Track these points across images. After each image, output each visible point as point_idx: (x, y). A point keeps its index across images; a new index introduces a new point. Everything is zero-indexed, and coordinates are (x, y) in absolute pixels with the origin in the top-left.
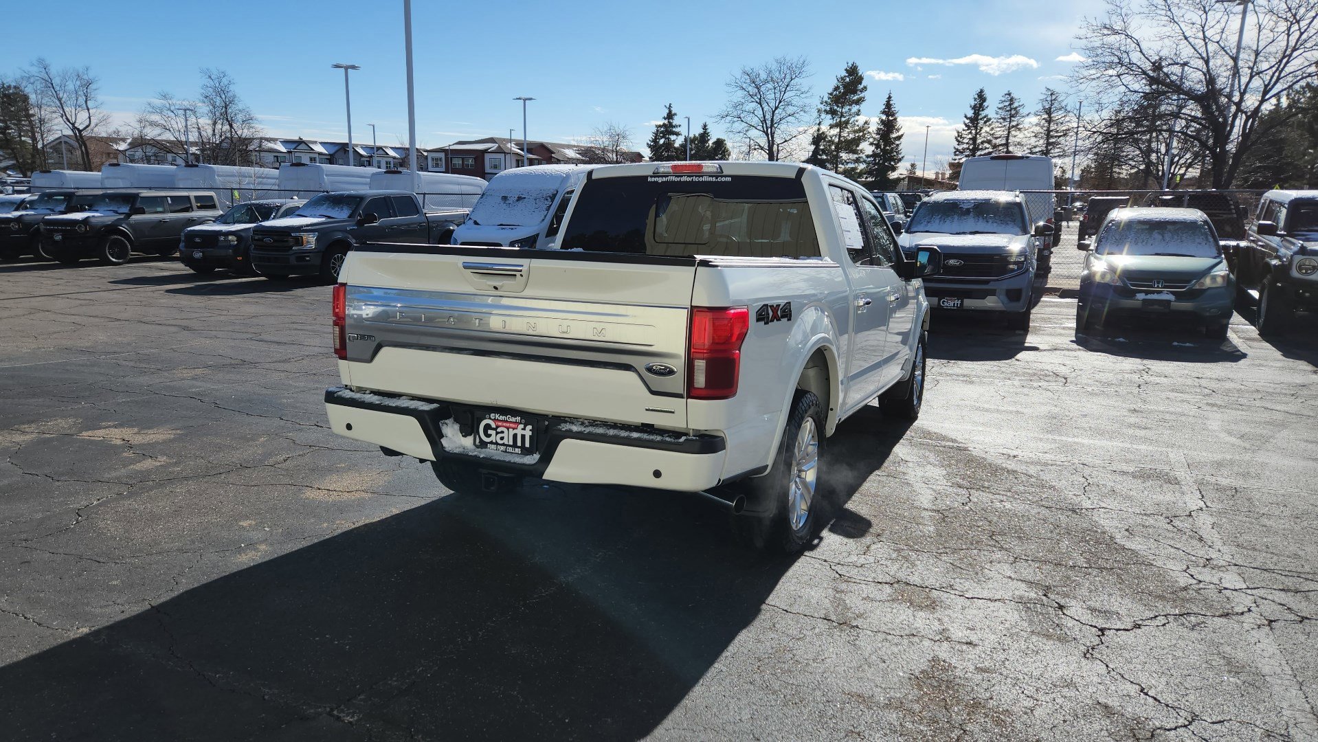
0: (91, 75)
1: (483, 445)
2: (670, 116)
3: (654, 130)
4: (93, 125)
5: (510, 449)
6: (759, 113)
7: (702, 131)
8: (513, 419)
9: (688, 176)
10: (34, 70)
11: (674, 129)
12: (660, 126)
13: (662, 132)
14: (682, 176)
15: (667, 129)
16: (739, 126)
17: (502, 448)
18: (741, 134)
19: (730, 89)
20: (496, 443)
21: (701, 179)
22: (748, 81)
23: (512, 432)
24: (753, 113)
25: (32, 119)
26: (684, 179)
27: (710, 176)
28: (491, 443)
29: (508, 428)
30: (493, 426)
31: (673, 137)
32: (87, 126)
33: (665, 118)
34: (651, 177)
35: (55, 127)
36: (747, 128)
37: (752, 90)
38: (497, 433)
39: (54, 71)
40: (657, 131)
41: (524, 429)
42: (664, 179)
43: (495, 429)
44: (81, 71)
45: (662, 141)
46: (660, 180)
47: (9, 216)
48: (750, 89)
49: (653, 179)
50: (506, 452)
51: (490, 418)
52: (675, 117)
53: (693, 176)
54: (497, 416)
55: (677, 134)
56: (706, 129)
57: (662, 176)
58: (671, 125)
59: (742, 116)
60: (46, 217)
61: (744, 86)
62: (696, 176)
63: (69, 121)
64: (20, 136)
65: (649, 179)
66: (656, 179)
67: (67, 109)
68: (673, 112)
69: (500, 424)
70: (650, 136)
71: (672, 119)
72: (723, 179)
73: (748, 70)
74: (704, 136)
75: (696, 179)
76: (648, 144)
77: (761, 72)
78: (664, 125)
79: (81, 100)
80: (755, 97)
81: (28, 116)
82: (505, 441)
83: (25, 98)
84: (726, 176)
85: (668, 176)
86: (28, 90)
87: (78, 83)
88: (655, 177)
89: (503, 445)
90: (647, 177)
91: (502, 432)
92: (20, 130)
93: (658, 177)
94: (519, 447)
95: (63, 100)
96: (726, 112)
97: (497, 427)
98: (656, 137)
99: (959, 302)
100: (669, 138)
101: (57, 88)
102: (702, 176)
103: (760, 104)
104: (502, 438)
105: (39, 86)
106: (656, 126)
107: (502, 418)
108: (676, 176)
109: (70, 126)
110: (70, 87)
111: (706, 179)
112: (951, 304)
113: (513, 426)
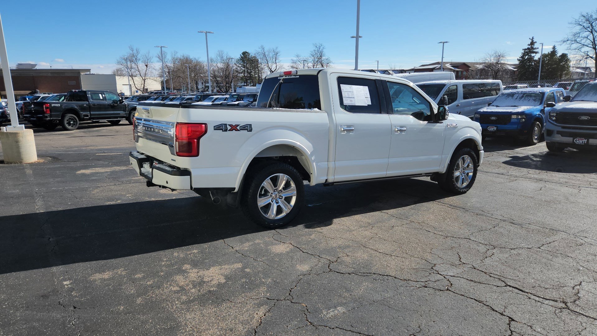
0: (278, 50)
2: (532, 43)
3: (523, 51)
4: (277, 69)
6: (591, 37)
7: (552, 50)
10: (260, 50)
11: (534, 50)
12: (525, 49)
13: (527, 52)
15: (530, 50)
16: (575, 46)
18: (577, 50)
19: (571, 26)
22: (584, 20)
24: (587, 38)
25: (259, 68)
31: (533, 55)
32: (275, 70)
33: (529, 45)
35: (266, 71)
36: (580, 47)
37: (586, 25)
39: (266, 49)
40: (524, 52)
44: (275, 48)
45: (527, 57)
48: (585, 24)
52: (535, 44)
55: (536, 53)
56: (555, 49)
58: (532, 48)
59: (578, 40)
61: (581, 23)
63: (269, 68)
64: (255, 75)
67: (269, 64)
68: (534, 41)
70: (520, 55)
71: (534, 45)
73: (585, 14)
74: (554, 53)
76: (518, 59)
77: (593, 14)
78: (528, 48)
79: (274, 60)
80: (589, 29)
81: (258, 67)
83: (257, 61)
86: (258, 58)
87: (273, 53)
92: (255, 73)
95: (268, 60)
96: (567, 39)
98: (523, 55)
100: (530, 55)
101: (267, 56)
103: (592, 32)
105: (262, 56)
106: (523, 50)
109: (270, 70)
110: (271, 55)
112: (581, 142)
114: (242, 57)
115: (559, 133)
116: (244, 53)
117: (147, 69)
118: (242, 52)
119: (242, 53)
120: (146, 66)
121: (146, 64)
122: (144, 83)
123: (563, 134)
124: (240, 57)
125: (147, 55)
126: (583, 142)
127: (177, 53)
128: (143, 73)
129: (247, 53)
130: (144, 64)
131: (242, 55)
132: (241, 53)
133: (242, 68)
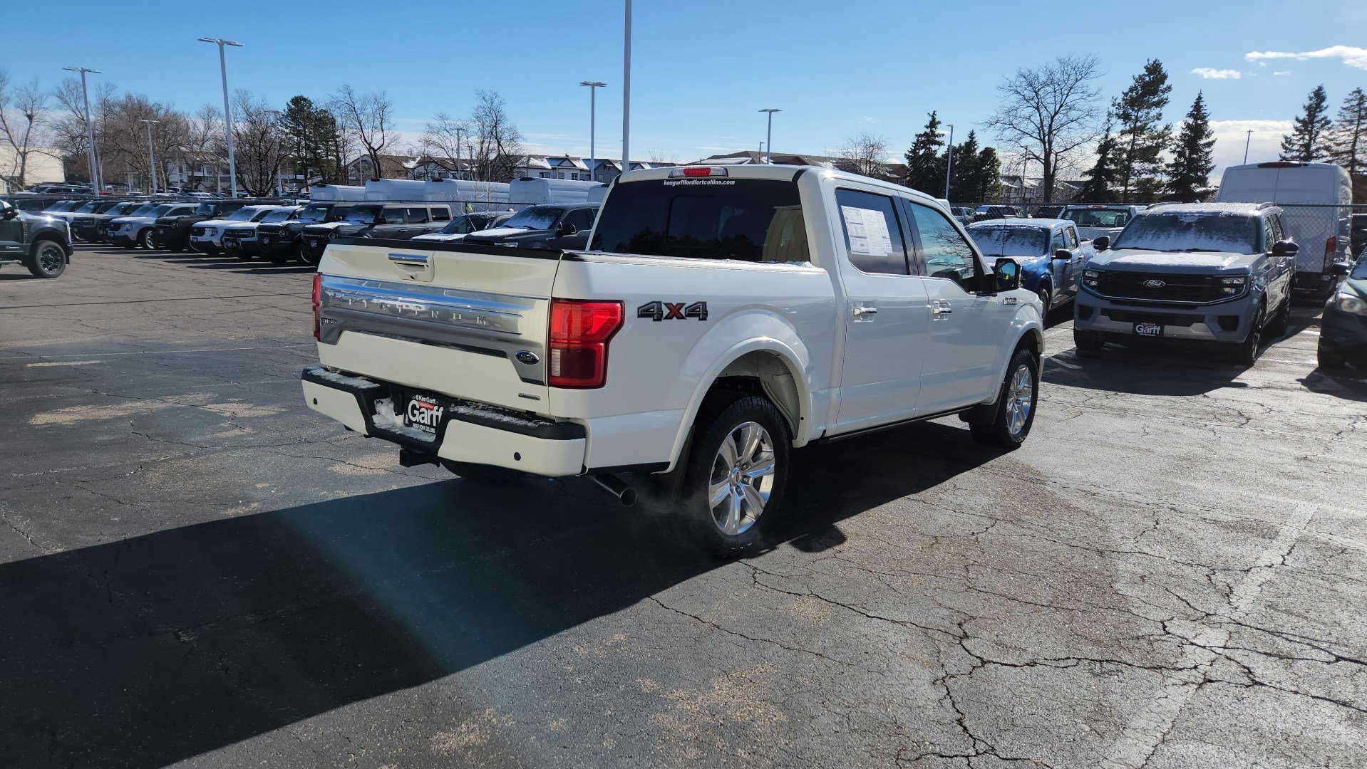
0: (387, 98)
1: (410, 424)
2: (933, 124)
3: (915, 139)
4: (386, 144)
5: (427, 429)
6: (1036, 118)
7: (968, 140)
8: (431, 401)
9: (698, 180)
10: (340, 96)
11: (936, 139)
12: (920, 136)
13: (923, 142)
14: (693, 180)
15: (929, 138)
16: (1010, 133)
17: (423, 427)
18: (1013, 143)
19: (1002, 93)
20: (419, 423)
21: (709, 183)
22: (1024, 84)
23: (430, 413)
24: (1029, 119)
25: (338, 140)
26: (694, 182)
27: (716, 179)
28: (416, 422)
29: (427, 409)
30: (418, 407)
31: (934, 147)
32: (381, 146)
33: (927, 127)
34: (667, 180)
35: (356, 147)
36: (1019, 136)
37: (1029, 93)
38: (420, 413)
39: (357, 95)
40: (918, 140)
41: (438, 410)
42: (678, 183)
43: (418, 410)
44: (378, 95)
45: (922, 152)
46: (674, 184)
47: (279, 224)
48: (1026, 92)
49: (668, 184)
50: (424, 431)
51: (416, 399)
52: (939, 126)
53: (702, 180)
54: (420, 398)
55: (940, 144)
56: (974, 138)
57: (676, 180)
58: (933, 134)
59: (1014, 122)
60: (306, 226)
61: (1019, 90)
62: (705, 180)
63: (366, 142)
64: (327, 156)
65: (665, 183)
66: (671, 184)
67: (365, 131)
68: (937, 120)
69: (422, 404)
70: (910, 147)
71: (936, 128)
72: (728, 182)
73: (1026, 72)
74: (971, 145)
75: (704, 183)
76: (906, 155)
77: (1040, 74)
78: (926, 134)
79: (378, 122)
80: (1032, 102)
81: (335, 137)
82: (425, 421)
83: (333, 122)
84: (730, 180)
85: (680, 180)
86: (336, 114)
87: (376, 106)
88: (670, 181)
89: (424, 424)
90: (663, 181)
91: (423, 413)
92: (327, 150)
93: (673, 180)
94: (434, 427)
95: (363, 122)
96: (996, 119)
97: (420, 408)
98: (915, 147)
99: (1159, 329)
100: (929, 148)
101: (358, 112)
102: (710, 180)
103: (1037, 108)
104: (423, 419)
105: (345, 110)
106: (916, 135)
107: (423, 399)
108: (688, 180)
109: (368, 146)
110: (369, 110)
111: (713, 182)
112: (1149, 330)
113: (431, 407)
114: (290, 110)
115: (1105, 312)
116: (297, 101)
117: (30, 127)
118: (293, 97)
119: (293, 100)
120: (30, 117)
121: (29, 112)
122: (24, 164)
123: (1114, 316)
124: (287, 110)
125: (31, 90)
126: (1152, 330)
127: (113, 87)
128: (19, 134)
129: (305, 100)
130: (21, 112)
131: (291, 104)
132: (288, 100)
133: (291, 135)
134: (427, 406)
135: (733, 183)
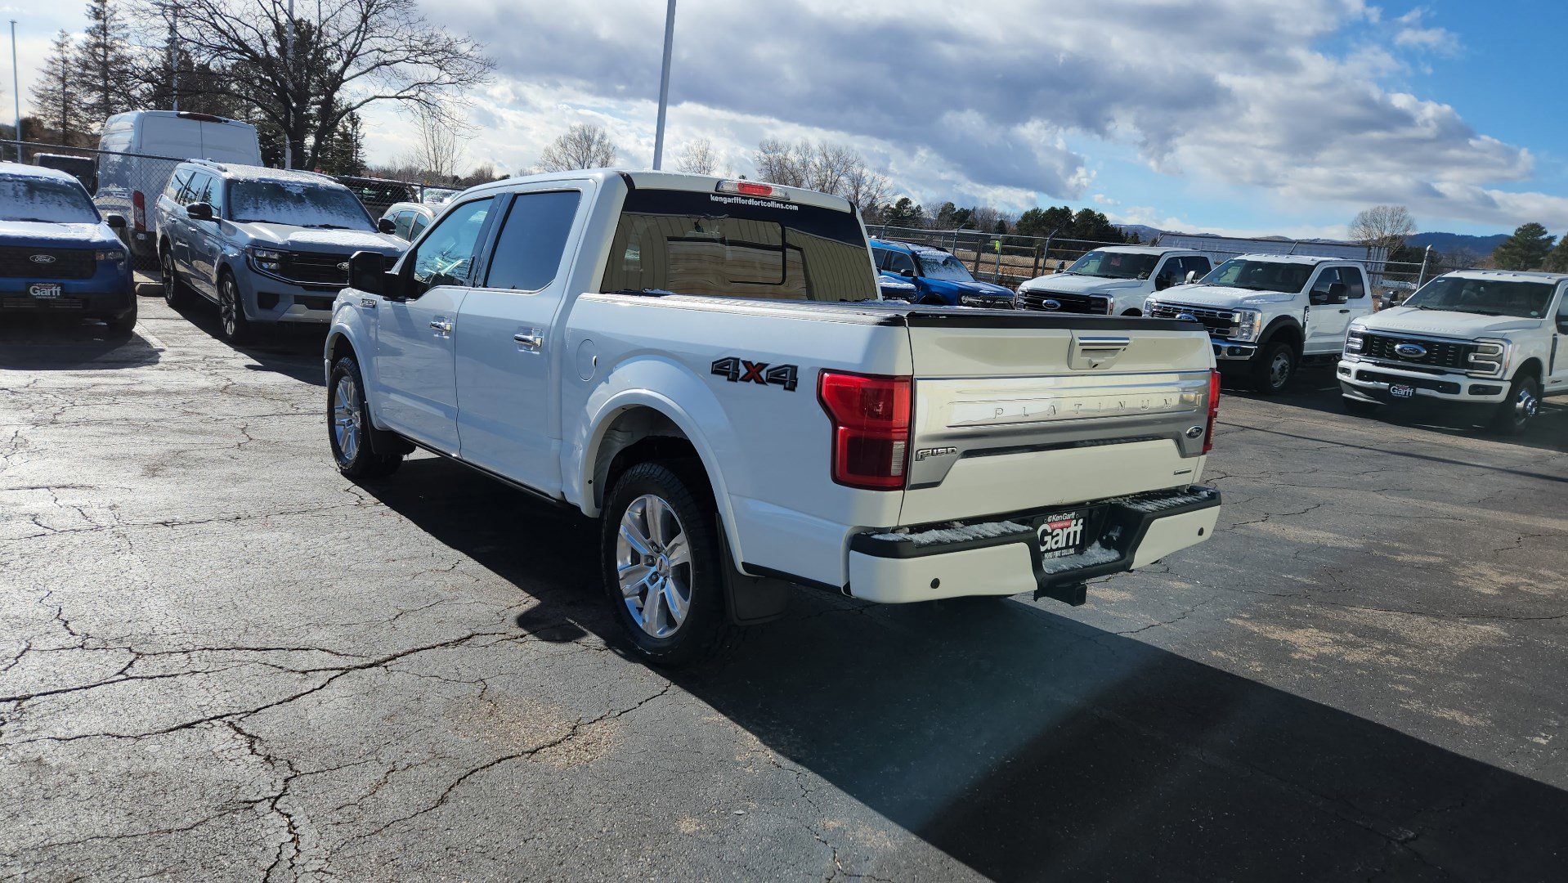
5: (1065, 552)
8: (1069, 517)
9: (755, 199)
14: (748, 199)
17: (1057, 553)
20: (1052, 550)
21: (768, 205)
23: (1065, 532)
26: (751, 202)
27: (777, 202)
28: (1049, 551)
29: (1062, 529)
30: (1050, 531)
34: (714, 195)
38: (1053, 537)
41: (1076, 525)
42: (730, 200)
43: (1051, 534)
46: (726, 201)
49: (716, 199)
50: (1061, 556)
51: (1047, 523)
53: (760, 200)
54: (1053, 517)
57: (727, 196)
62: (764, 200)
65: (712, 198)
66: (721, 199)
69: (1055, 526)
72: (791, 207)
75: (763, 204)
82: (1059, 545)
84: (793, 204)
85: (733, 197)
88: (719, 196)
89: (1058, 549)
90: (707, 195)
91: (1058, 535)
93: (723, 196)
94: (1071, 547)
97: (1053, 530)
102: (770, 201)
104: (1056, 542)
107: (1057, 518)
108: (742, 198)
111: (772, 205)
113: (1066, 524)
134: (1061, 525)
135: (796, 208)
